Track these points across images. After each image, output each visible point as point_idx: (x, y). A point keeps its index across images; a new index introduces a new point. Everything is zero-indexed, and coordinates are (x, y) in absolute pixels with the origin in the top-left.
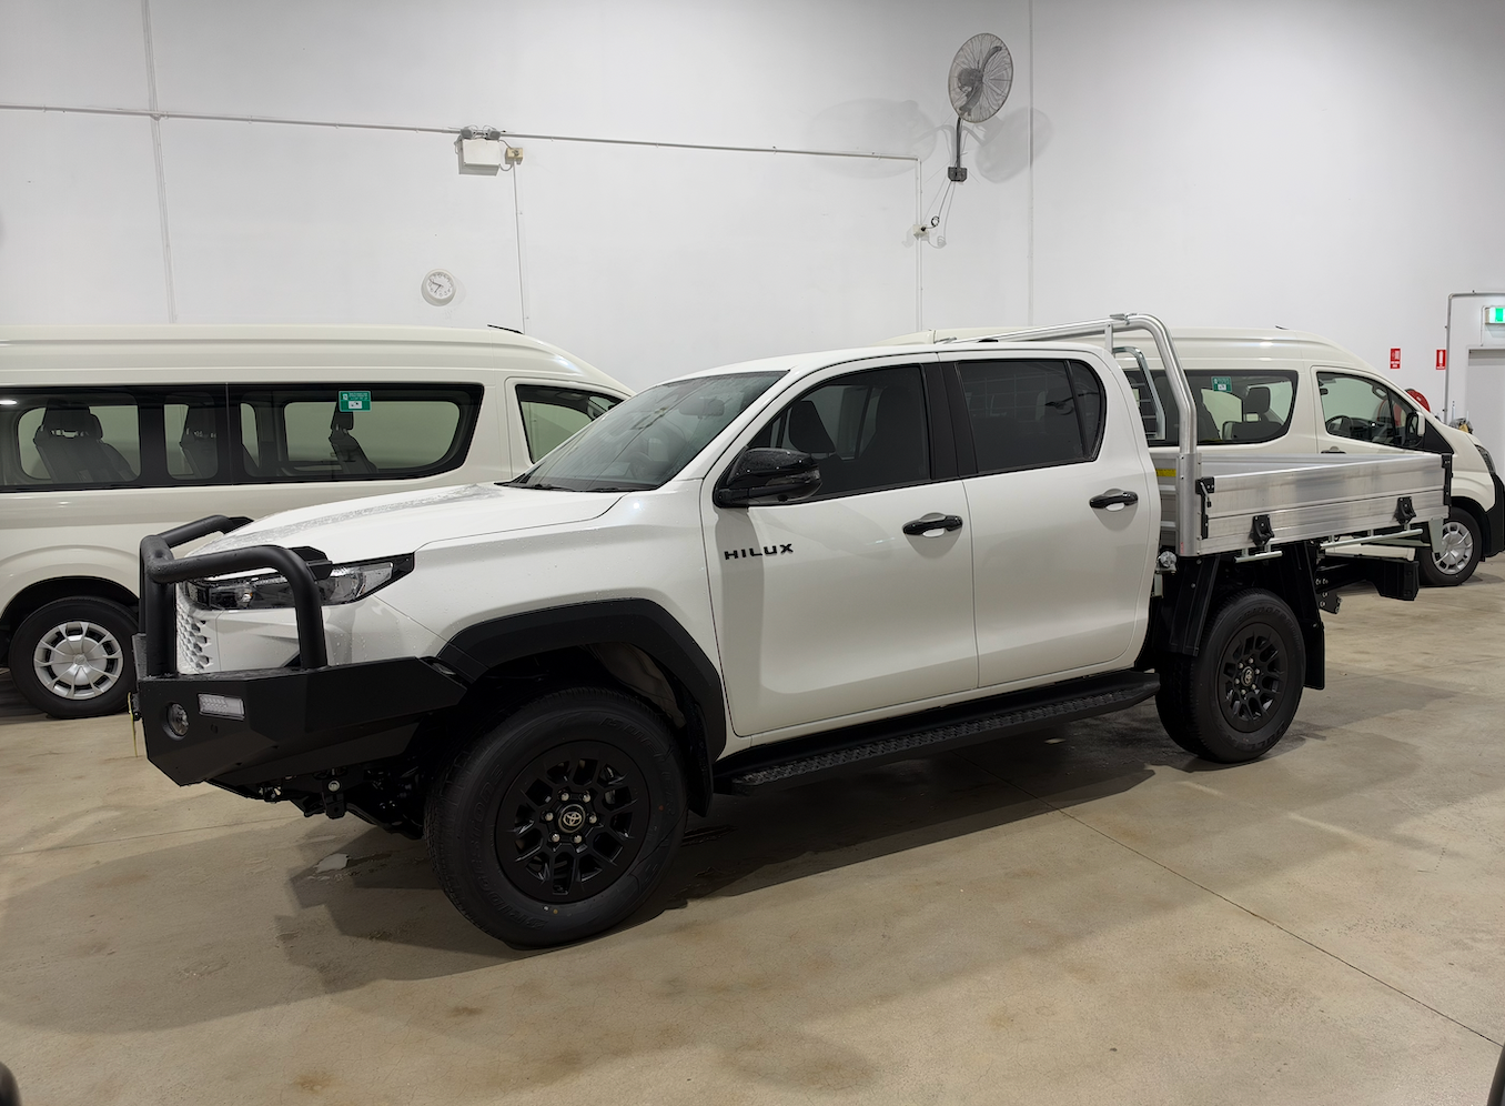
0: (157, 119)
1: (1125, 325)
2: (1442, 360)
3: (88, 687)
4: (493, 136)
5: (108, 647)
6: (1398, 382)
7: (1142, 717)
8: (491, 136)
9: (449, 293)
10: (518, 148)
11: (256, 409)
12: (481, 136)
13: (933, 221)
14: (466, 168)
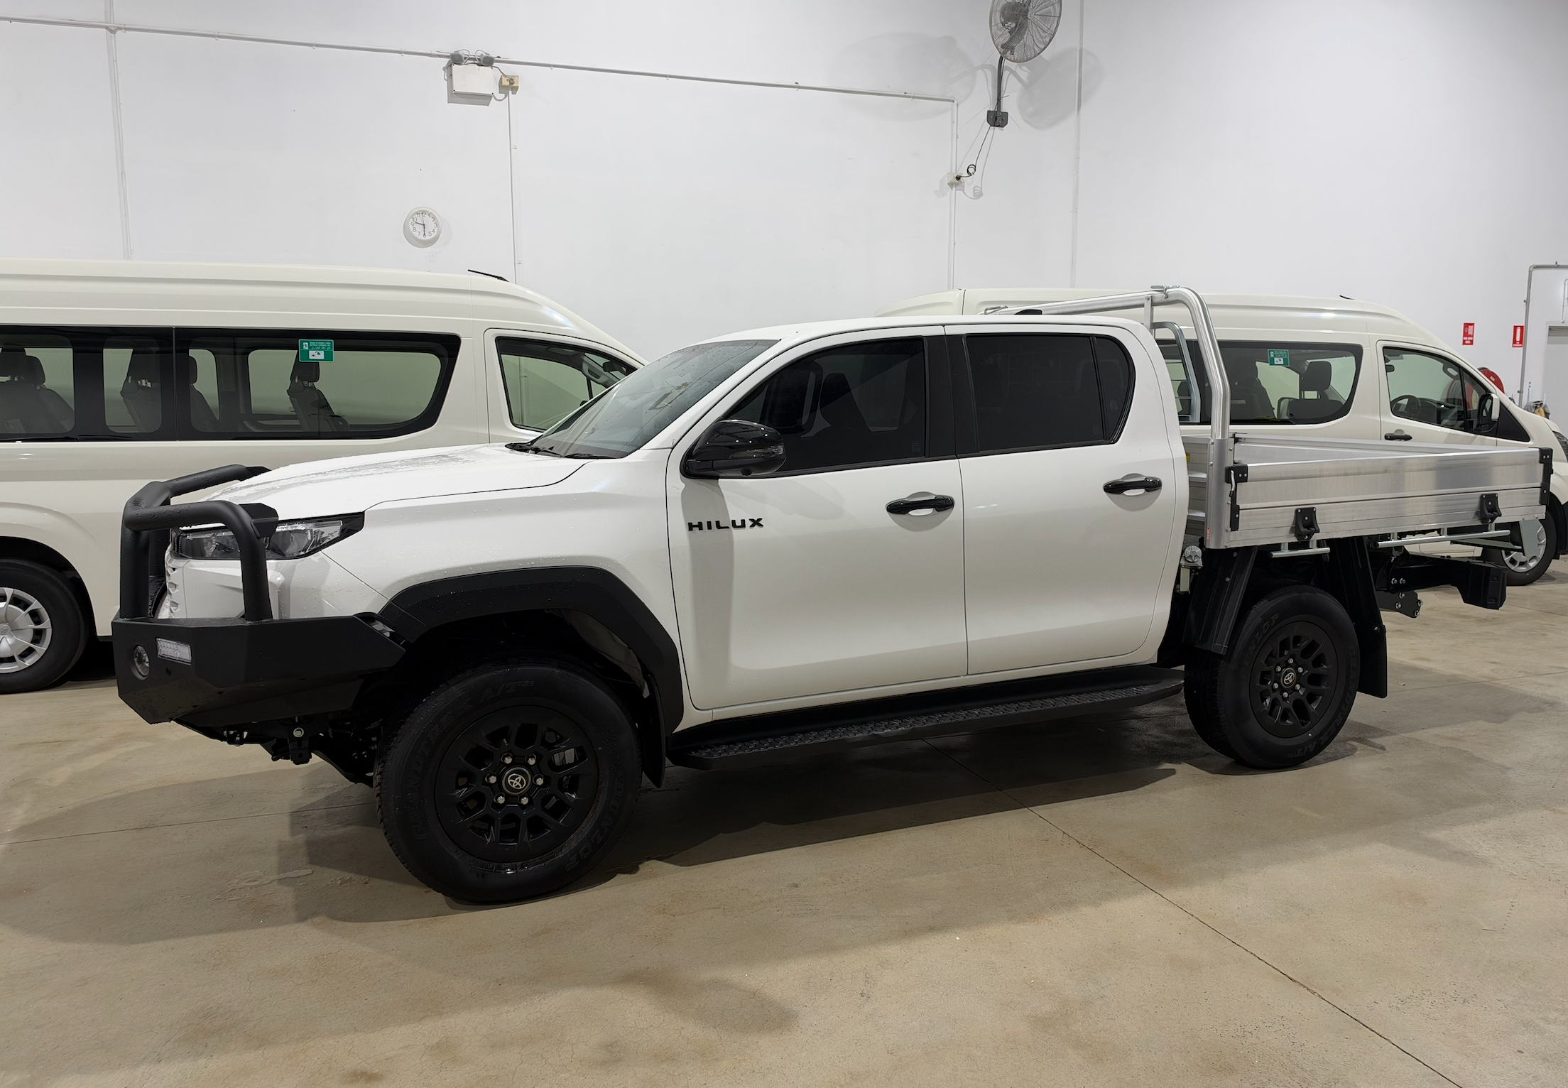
0: (113, 32)
1: (1164, 297)
2: (1519, 337)
3: (11, 660)
4: (487, 62)
5: (35, 616)
6: (1471, 360)
7: (1176, 728)
8: (484, 62)
9: (434, 235)
10: (514, 77)
11: (216, 355)
12: (472, 62)
13: (969, 170)
14: (456, 96)
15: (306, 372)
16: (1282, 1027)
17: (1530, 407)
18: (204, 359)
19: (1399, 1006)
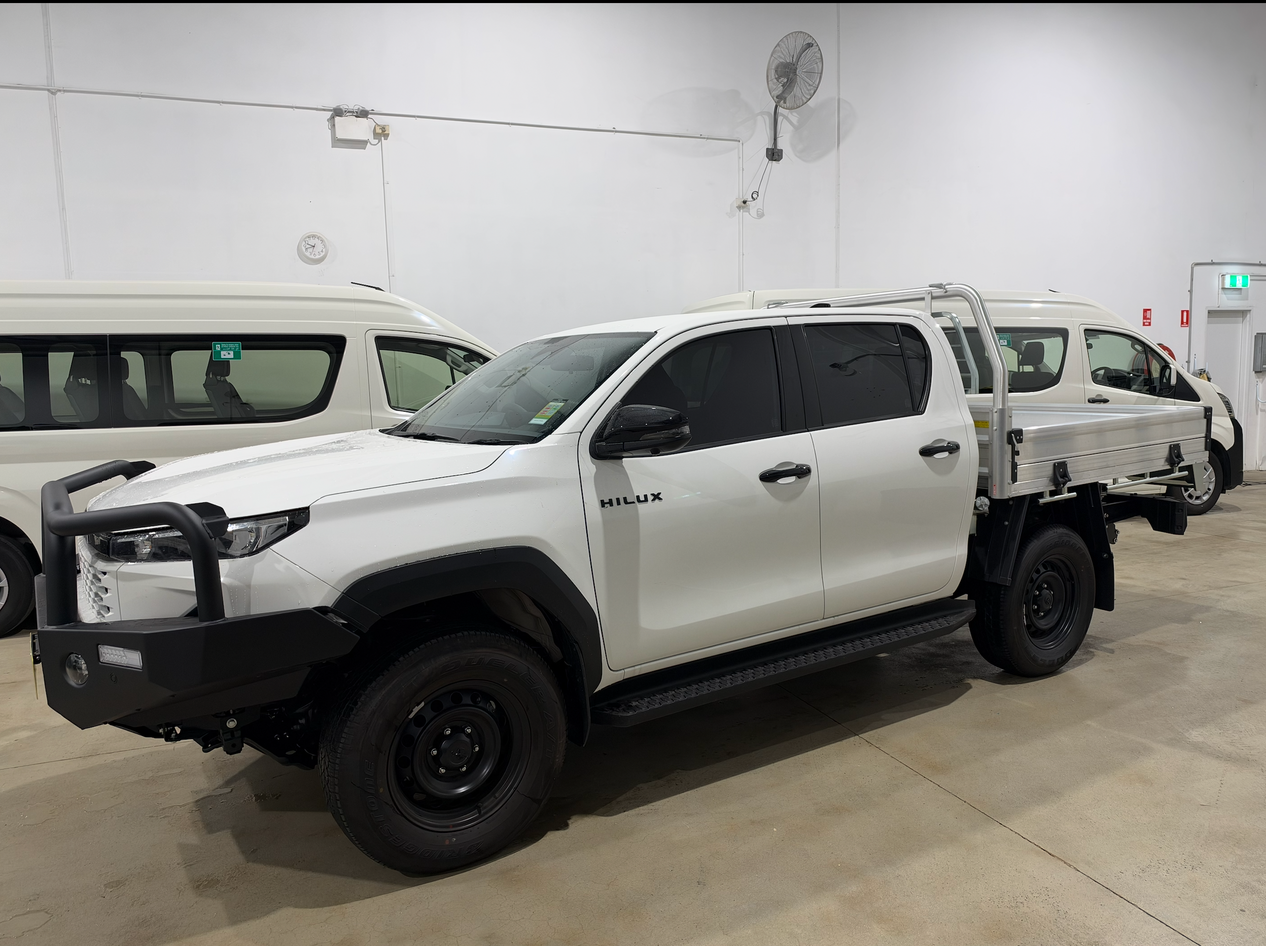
0: (54, 93)
2: (1186, 319)
4: (363, 114)
6: (1151, 337)
8: (360, 114)
9: (322, 254)
10: (385, 125)
11: (144, 357)
12: (351, 114)
13: (753, 195)
14: (338, 142)
15: (218, 368)
16: (1047, 897)
17: (1196, 373)
18: (134, 360)
19: (1140, 874)
